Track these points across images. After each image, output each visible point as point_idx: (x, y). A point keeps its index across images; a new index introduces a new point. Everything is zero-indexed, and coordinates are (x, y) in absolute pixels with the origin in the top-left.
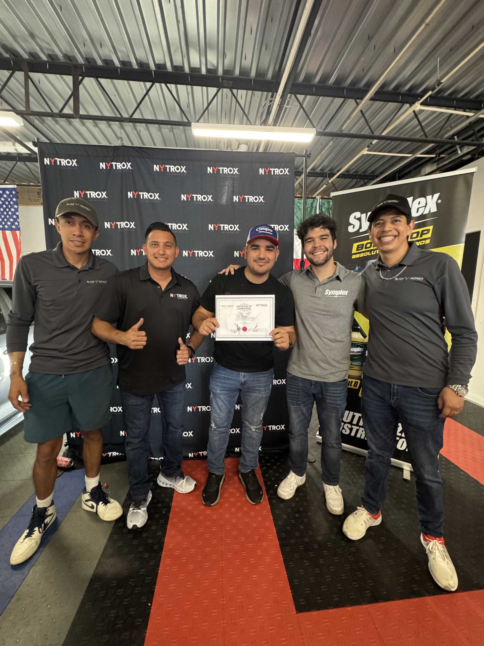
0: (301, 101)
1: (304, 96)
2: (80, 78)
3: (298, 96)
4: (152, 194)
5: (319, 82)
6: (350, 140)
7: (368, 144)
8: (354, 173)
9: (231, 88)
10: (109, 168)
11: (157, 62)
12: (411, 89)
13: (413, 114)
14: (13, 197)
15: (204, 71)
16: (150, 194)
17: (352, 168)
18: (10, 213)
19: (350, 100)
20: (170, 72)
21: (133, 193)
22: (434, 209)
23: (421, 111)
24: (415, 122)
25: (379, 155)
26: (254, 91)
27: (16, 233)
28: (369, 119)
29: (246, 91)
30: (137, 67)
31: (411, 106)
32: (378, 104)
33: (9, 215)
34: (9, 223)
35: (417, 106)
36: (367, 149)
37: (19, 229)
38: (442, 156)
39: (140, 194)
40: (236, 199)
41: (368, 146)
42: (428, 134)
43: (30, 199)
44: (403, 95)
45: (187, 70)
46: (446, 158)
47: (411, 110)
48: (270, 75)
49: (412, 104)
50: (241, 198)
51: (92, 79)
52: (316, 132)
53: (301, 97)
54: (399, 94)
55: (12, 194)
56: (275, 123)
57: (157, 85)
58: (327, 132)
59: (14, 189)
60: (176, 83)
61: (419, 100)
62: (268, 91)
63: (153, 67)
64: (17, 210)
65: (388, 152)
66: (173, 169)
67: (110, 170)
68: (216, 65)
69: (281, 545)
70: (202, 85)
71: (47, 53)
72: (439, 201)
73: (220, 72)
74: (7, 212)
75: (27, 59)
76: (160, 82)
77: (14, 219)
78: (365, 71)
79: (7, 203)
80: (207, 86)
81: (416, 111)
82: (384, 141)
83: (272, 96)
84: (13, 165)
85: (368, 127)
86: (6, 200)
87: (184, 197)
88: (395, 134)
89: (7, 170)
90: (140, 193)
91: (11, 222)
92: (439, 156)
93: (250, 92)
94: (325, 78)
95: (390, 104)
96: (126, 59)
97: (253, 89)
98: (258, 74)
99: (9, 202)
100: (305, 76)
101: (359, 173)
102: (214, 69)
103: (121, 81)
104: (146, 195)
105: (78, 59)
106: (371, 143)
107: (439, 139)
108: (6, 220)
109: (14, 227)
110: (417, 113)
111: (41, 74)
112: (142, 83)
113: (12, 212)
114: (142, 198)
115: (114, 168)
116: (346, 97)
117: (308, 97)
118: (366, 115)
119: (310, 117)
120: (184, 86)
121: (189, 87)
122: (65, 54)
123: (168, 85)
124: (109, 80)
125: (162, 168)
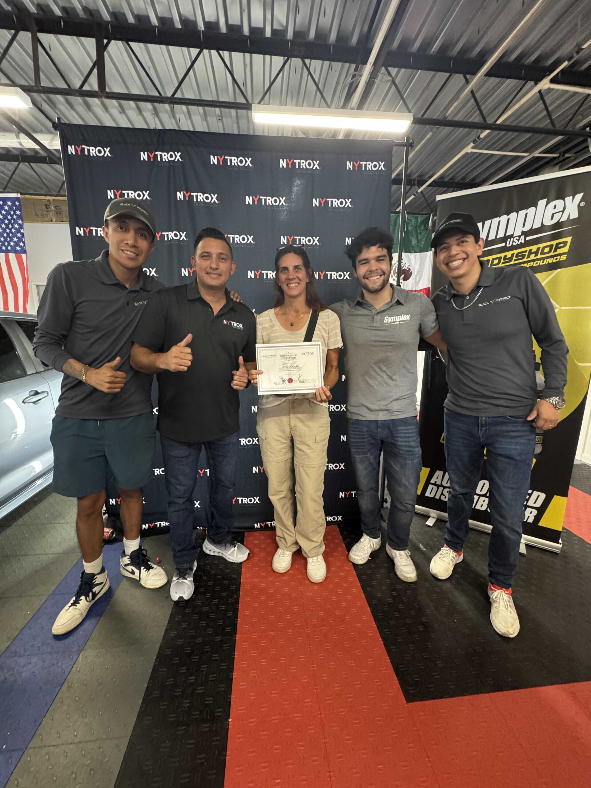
0: (393, 76)
1: (397, 69)
2: (105, 41)
3: (390, 69)
4: (208, 195)
5: (420, 49)
6: (453, 130)
7: (474, 138)
8: (449, 180)
9: (303, 58)
10: (152, 160)
11: (207, 20)
12: (537, 60)
13: (538, 94)
14: (17, 209)
15: (268, 33)
16: (206, 195)
17: (447, 174)
18: (13, 230)
19: (457, 75)
20: (224, 33)
21: (184, 194)
22: (575, 215)
23: (549, 90)
24: (541, 106)
25: (487, 154)
26: (332, 63)
27: (21, 256)
28: (481, 101)
29: (321, 62)
30: (180, 27)
31: (536, 84)
32: (494, 80)
33: (12, 233)
34: (12, 244)
35: (545, 84)
36: (472, 145)
37: (25, 252)
38: (567, 155)
39: (193, 196)
40: (316, 202)
41: (475, 141)
42: (556, 123)
43: (36, 215)
44: (528, 68)
45: (246, 31)
46: (572, 158)
47: (536, 90)
48: (354, 40)
49: (537, 81)
50: (323, 202)
51: (120, 43)
52: (412, 119)
53: (393, 71)
54: (523, 67)
55: (16, 206)
56: (360, 106)
57: (206, 51)
58: (426, 119)
59: (17, 199)
60: (230, 50)
61: (549, 75)
62: (351, 62)
63: (201, 26)
64: (21, 227)
65: (498, 150)
66: (235, 161)
67: (154, 162)
68: (284, 24)
69: (378, 627)
70: (264, 53)
71: (61, 5)
72: (583, 204)
73: (290, 35)
74: (10, 229)
75: (35, 13)
76: (210, 48)
77: (18, 238)
78: (481, 33)
79: (9, 217)
80: (271, 54)
81: (542, 91)
82: (497, 132)
83: (356, 70)
84: (14, 168)
85: (478, 112)
86: (8, 213)
87: (249, 200)
88: (513, 122)
89: (6, 175)
90: (192, 194)
91: (14, 242)
92: (564, 155)
93: (327, 63)
94: (427, 44)
95: (509, 81)
96: (166, 15)
97: (331, 59)
98: (339, 37)
99: (12, 216)
100: (402, 41)
101: (456, 180)
102: (281, 30)
103: (157, 46)
104: (201, 197)
105: (102, 13)
106: (479, 137)
107: (570, 129)
108: (9, 239)
109: (18, 248)
110: (543, 94)
111: (52, 35)
112: (186, 48)
113: (15, 229)
114: (195, 200)
115: (159, 160)
116: (452, 71)
117: (403, 70)
118: (477, 96)
119: (404, 97)
120: (240, 55)
121: (247, 55)
122: (85, 7)
123: (221, 52)
124: (142, 45)
125: (221, 160)
